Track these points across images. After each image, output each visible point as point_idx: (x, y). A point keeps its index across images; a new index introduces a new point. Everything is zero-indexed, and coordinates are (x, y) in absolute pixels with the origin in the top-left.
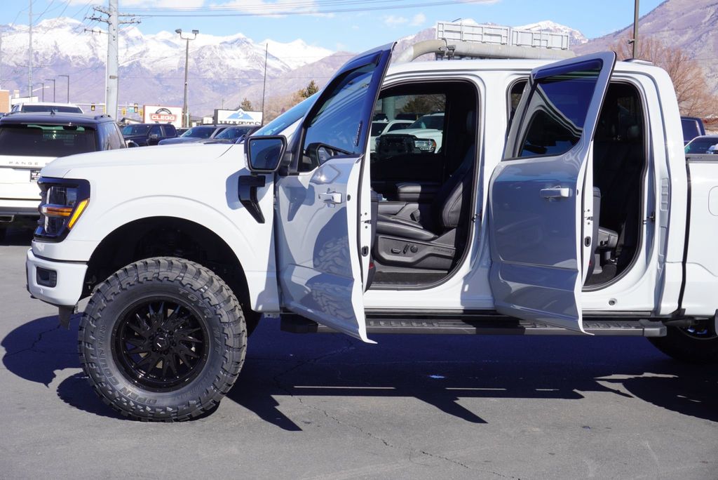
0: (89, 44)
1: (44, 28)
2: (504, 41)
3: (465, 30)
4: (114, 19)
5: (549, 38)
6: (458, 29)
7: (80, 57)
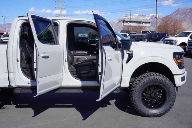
2: (137, 18)
3: (129, 16)
5: (147, 17)
6: (127, 16)
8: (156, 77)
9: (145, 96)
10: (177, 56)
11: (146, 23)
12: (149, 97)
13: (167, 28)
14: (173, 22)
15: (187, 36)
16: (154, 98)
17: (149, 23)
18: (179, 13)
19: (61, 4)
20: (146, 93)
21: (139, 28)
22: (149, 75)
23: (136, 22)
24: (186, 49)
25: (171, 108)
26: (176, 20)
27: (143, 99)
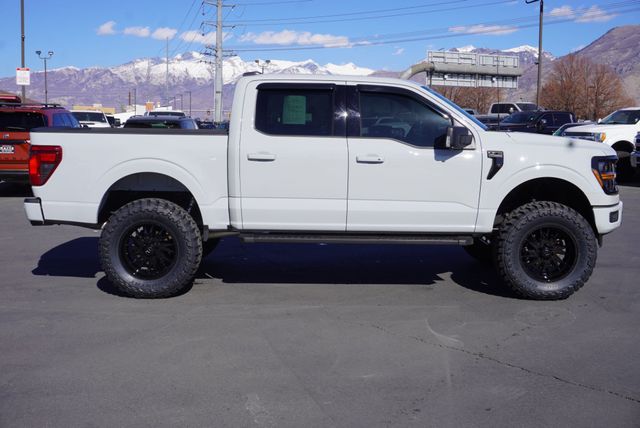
0: (208, 69)
1: (179, 60)
2: (474, 62)
3: (447, 56)
4: (219, 54)
5: (505, 60)
6: (442, 55)
7: (203, 79)
8: (553, 210)
9: (528, 253)
10: (601, 166)
11: (504, 77)
12: (536, 255)
13: (573, 96)
14: (592, 76)
15: (635, 123)
16: (547, 258)
17: (514, 77)
18: (613, 45)
19: (219, 12)
20: (530, 247)
21: (479, 94)
22: (538, 206)
23: (472, 75)
24: (632, 160)
25: (585, 279)
26: (603, 67)
27: (524, 260)
